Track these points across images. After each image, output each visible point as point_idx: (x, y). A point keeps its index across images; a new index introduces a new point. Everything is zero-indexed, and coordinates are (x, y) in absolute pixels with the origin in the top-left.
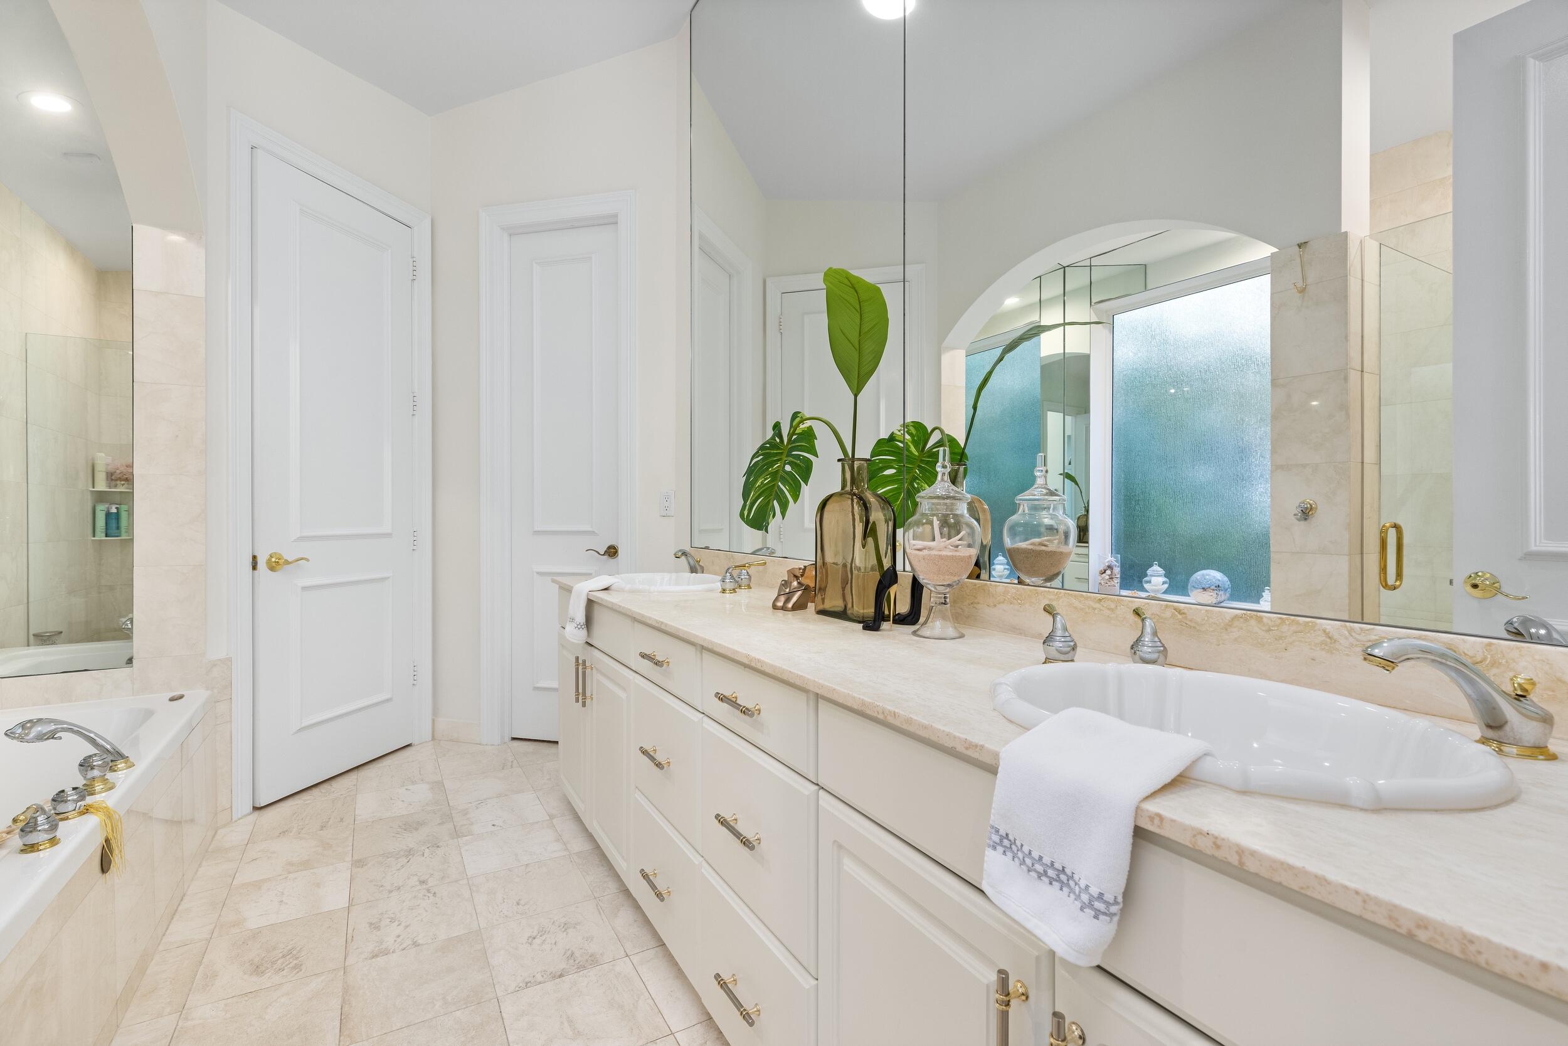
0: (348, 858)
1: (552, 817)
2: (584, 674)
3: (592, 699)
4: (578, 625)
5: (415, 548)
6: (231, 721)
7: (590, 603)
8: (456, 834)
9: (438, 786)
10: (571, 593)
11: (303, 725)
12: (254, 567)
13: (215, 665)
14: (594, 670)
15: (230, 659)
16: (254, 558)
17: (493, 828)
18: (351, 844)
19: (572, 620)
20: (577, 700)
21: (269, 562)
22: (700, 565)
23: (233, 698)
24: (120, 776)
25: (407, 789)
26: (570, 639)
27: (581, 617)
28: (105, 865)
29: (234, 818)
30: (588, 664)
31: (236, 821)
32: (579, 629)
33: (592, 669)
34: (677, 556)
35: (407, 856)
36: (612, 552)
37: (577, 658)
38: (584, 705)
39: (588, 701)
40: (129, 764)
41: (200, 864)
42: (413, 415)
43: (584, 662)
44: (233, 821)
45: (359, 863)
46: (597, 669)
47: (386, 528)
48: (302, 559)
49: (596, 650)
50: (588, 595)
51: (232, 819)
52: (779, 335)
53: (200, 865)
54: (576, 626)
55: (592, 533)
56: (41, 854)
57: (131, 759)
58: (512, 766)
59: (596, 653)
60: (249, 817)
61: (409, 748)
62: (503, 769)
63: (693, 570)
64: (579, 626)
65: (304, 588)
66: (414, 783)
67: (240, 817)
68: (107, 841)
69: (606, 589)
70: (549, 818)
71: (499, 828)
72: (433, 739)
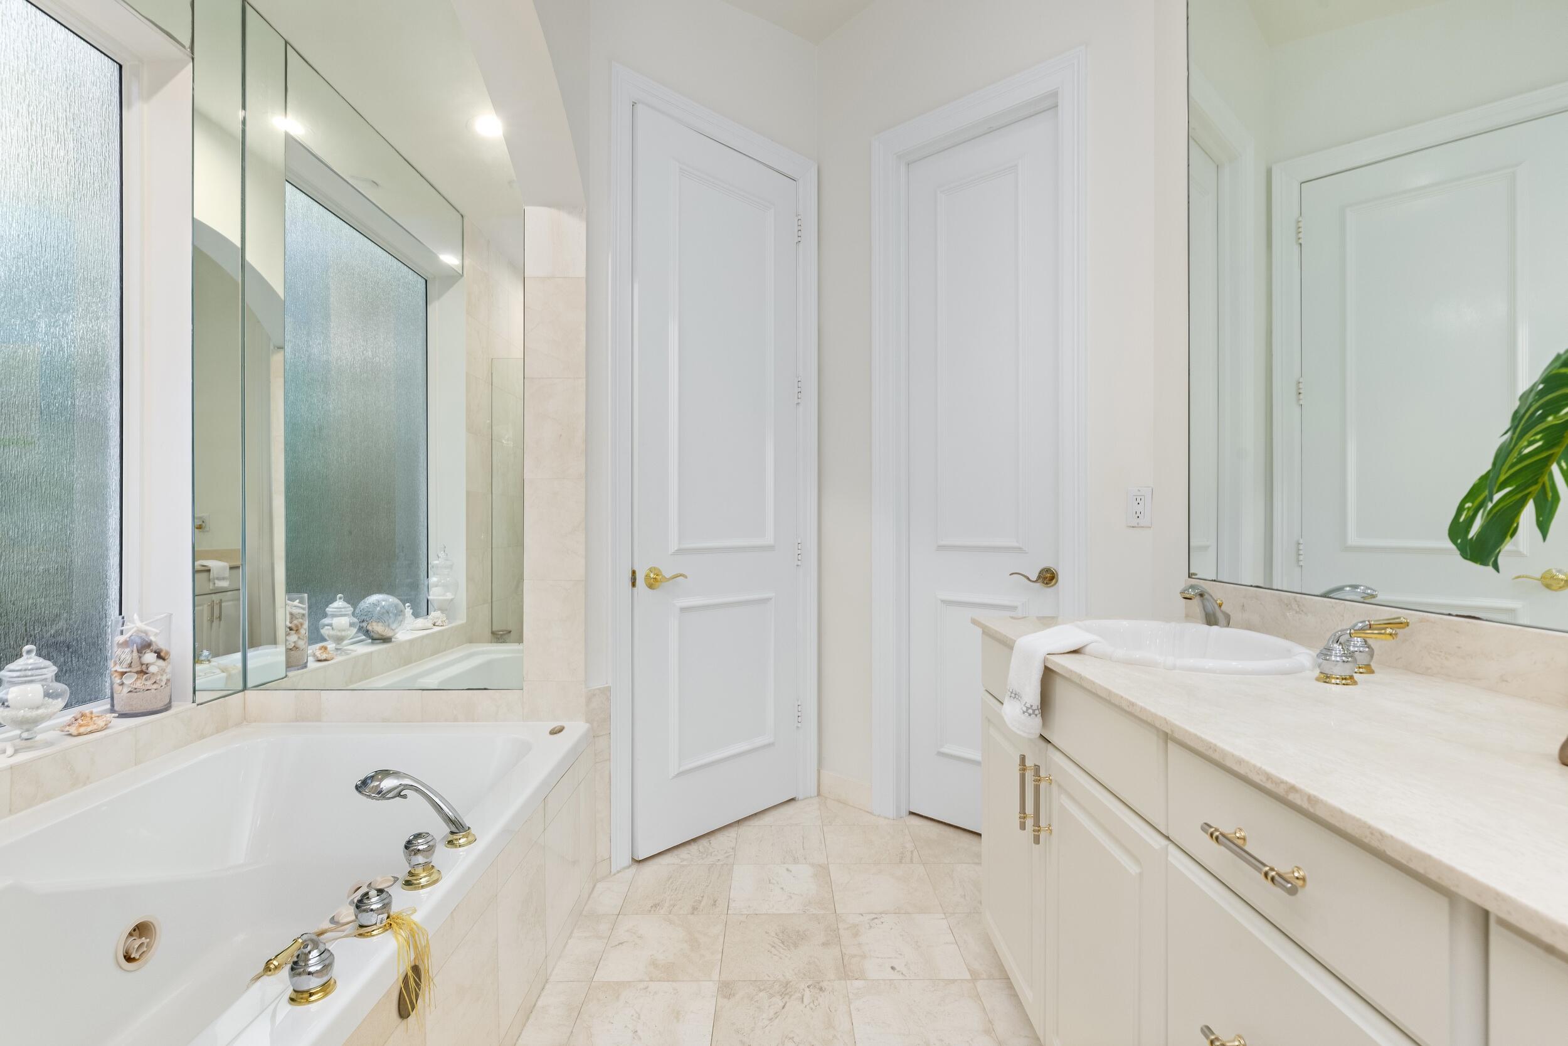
0: (716, 977)
1: (975, 977)
2: (1037, 789)
3: (1051, 833)
4: (1028, 709)
5: (799, 563)
6: (610, 760)
7: (1048, 675)
8: (845, 972)
9: (822, 872)
10: (1013, 650)
11: (682, 769)
12: (634, 584)
13: (594, 695)
14: (1054, 787)
15: (609, 689)
16: (634, 572)
17: (894, 975)
18: (720, 950)
19: (1016, 696)
20: (1023, 826)
21: (647, 577)
22: (1222, 611)
23: (612, 733)
24: (461, 853)
25: (788, 870)
26: (1014, 729)
27: (1032, 694)
28: (404, 1009)
29: (614, 871)
30: (1043, 774)
31: (615, 875)
32: (1030, 715)
33: (1051, 784)
34: (1188, 596)
35: (782, 995)
36: (1048, 577)
37: (1023, 759)
38: (1037, 840)
39: (1042, 835)
40: (470, 838)
41: (572, 933)
42: (798, 404)
43: (1037, 769)
44: (612, 873)
45: (726, 989)
46: (1059, 786)
47: (769, 540)
48: (681, 575)
49: (1058, 754)
50: (1045, 660)
51: (611, 872)
52: (1296, 248)
53: (570, 937)
54: (1025, 709)
55: (1019, 550)
56: (313, 1007)
57: (473, 831)
58: (912, 862)
59: (1057, 757)
60: (627, 870)
61: (793, 803)
62: (901, 862)
63: (1211, 620)
64: (1030, 711)
65: (683, 610)
66: (795, 861)
67: (619, 869)
68: (416, 969)
69: (1075, 652)
70: (969, 977)
71: (901, 977)
72: (819, 794)
